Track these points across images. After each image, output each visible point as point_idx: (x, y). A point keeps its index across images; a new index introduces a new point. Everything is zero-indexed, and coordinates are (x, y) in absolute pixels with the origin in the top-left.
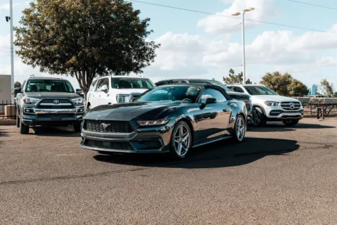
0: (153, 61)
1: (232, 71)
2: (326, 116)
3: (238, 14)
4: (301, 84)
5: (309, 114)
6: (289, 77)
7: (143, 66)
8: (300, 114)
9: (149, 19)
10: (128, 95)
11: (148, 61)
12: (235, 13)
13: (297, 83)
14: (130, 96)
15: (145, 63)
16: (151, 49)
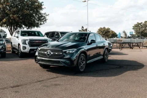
0: (46, 22)
1: (83, 27)
2: (123, 48)
3: (85, 1)
4: (114, 32)
5: (116, 47)
6: (109, 29)
7: (41, 24)
8: (111, 48)
9: (43, 2)
10: (27, 40)
11: (44, 22)
12: (84, 1)
13: (112, 32)
14: (28, 40)
15: (42, 23)
16: (44, 16)
